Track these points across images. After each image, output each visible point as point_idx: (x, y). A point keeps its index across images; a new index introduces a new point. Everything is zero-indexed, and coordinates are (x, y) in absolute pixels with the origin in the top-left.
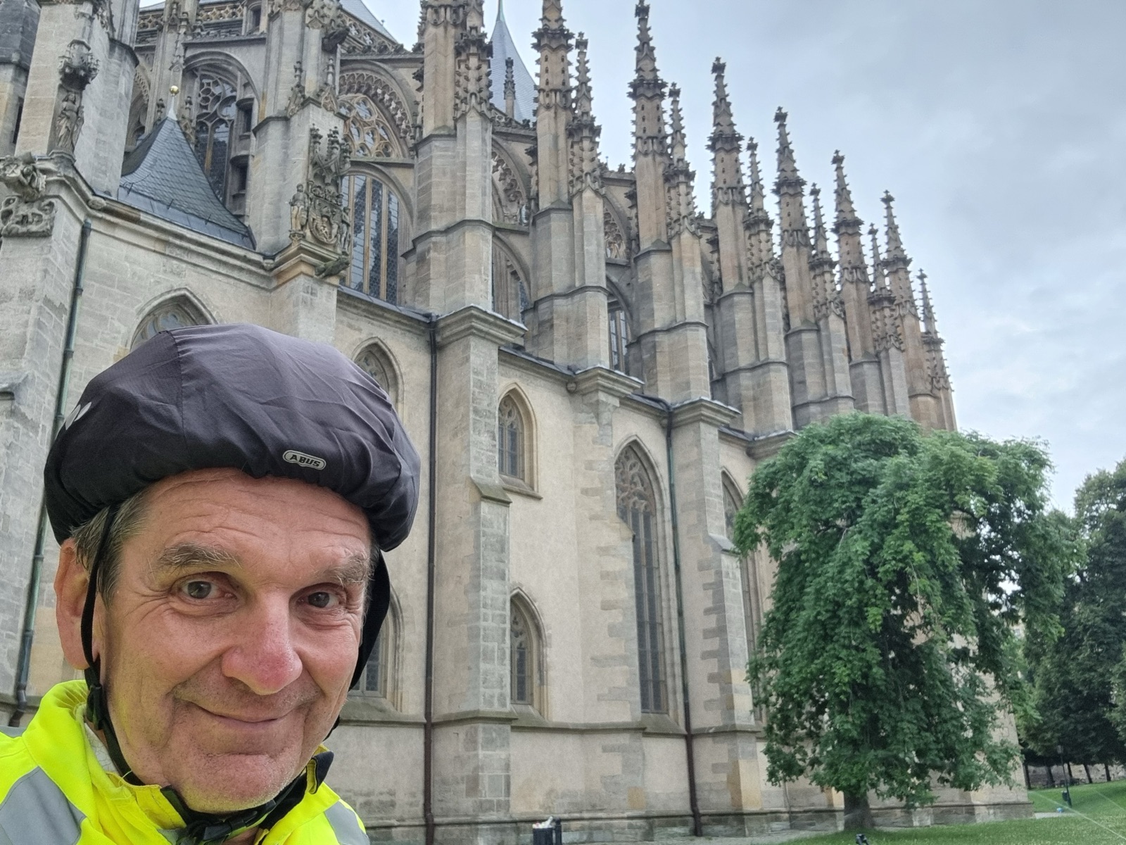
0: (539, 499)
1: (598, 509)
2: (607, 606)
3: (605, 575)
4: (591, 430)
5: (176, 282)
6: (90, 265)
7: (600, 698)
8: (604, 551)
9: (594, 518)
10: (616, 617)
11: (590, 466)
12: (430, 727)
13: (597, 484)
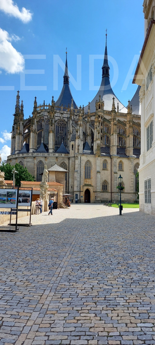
0: (124, 171)
1: (131, 172)
2: (131, 181)
3: (131, 178)
4: (130, 163)
5: (87, 159)
6: (81, 160)
7: (130, 190)
8: (131, 176)
9: (130, 172)
10: (132, 182)
11: (130, 167)
12: (111, 193)
13: (131, 169)
